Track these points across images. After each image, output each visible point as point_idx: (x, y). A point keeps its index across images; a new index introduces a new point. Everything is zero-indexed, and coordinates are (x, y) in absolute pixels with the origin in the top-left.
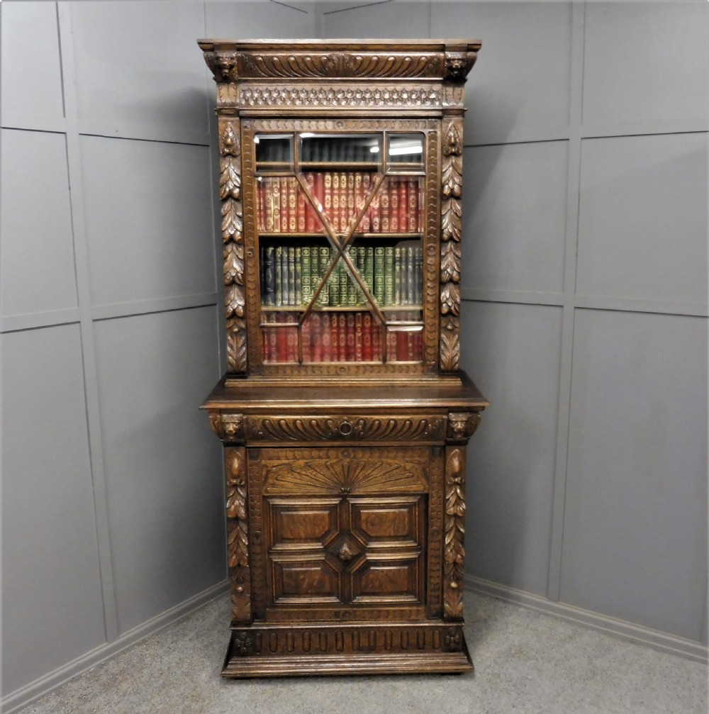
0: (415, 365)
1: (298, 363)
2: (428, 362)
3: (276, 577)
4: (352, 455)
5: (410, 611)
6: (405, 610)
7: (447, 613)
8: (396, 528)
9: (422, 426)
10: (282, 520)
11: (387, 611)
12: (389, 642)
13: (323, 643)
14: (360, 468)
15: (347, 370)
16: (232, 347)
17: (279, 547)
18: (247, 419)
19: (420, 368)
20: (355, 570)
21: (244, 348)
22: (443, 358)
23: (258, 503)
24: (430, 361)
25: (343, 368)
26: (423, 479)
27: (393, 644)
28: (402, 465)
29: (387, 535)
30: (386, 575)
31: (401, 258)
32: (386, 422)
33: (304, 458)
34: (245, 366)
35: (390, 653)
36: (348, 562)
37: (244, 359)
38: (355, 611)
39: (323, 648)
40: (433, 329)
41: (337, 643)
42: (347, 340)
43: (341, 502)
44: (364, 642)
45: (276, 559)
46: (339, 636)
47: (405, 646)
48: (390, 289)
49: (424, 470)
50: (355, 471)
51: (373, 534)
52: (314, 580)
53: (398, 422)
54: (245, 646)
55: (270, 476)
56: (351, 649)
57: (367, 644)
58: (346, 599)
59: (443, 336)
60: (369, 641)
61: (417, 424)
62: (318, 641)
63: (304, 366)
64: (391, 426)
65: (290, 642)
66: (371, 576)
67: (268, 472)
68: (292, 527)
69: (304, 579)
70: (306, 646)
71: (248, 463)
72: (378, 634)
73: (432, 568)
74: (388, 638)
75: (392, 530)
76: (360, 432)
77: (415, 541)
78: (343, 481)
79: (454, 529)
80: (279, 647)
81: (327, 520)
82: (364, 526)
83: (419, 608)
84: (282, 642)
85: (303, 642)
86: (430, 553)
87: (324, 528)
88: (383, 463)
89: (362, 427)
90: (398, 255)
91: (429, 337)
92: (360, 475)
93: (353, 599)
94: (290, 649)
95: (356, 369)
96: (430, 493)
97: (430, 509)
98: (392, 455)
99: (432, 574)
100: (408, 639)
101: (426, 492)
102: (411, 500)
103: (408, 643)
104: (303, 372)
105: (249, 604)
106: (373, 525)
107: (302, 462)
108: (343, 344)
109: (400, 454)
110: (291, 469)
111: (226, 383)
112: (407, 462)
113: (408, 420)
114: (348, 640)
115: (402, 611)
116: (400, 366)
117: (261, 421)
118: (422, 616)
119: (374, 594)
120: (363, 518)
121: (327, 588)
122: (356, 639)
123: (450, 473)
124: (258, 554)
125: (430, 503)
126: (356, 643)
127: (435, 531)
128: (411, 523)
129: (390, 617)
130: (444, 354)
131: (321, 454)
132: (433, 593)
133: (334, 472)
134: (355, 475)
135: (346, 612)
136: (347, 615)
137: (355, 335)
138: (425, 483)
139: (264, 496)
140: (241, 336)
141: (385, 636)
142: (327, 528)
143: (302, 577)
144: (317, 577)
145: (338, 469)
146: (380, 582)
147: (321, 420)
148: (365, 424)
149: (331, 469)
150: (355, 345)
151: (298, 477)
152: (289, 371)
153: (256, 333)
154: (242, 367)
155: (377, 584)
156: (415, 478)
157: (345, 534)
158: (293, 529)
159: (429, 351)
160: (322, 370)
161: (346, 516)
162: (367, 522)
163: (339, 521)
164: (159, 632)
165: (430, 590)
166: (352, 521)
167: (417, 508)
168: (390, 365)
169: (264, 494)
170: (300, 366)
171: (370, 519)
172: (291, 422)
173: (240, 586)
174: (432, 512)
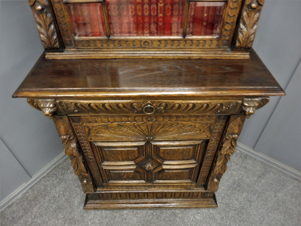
0: (211, 40)
1: (106, 38)
2: (223, 37)
3: (106, 174)
4: (155, 120)
5: (187, 185)
6: (184, 185)
8: (183, 156)
9: (217, 107)
10: (106, 153)
12: (173, 196)
13: (137, 196)
14: (160, 127)
15: (151, 44)
16: (40, 25)
17: (106, 163)
18: (60, 103)
19: (215, 42)
20: (155, 172)
21: (52, 27)
22: (240, 35)
23: (86, 145)
24: (225, 36)
25: (146, 42)
26: (208, 132)
27: (176, 196)
28: (193, 125)
30: (175, 174)
32: (186, 105)
34: (57, 43)
37: (55, 37)
38: (154, 185)
40: (235, 6)
41: (144, 196)
42: (150, 10)
43: (146, 144)
45: (104, 168)
46: (146, 194)
49: (210, 127)
50: (157, 129)
51: (167, 158)
52: (130, 176)
55: (91, 131)
58: (149, 181)
59: (245, 14)
61: (212, 106)
62: (134, 195)
63: (111, 40)
64: (189, 108)
65: (119, 196)
66: (165, 174)
67: (89, 130)
68: (113, 156)
69: (124, 175)
71: (73, 125)
73: (203, 171)
75: (181, 156)
77: (195, 160)
78: (147, 133)
79: (223, 159)
80: (113, 197)
81: (137, 152)
82: (162, 155)
83: (192, 184)
85: (126, 196)
86: (203, 164)
87: (135, 156)
88: (178, 124)
89: (164, 108)
91: (230, 14)
92: (160, 131)
93: (154, 181)
94: (119, 198)
95: (159, 43)
96: (210, 139)
97: (208, 146)
98: (186, 119)
99: (203, 173)
101: (208, 138)
102: (197, 142)
103: (184, 196)
104: (112, 46)
105: (92, 186)
106: (168, 154)
107: (115, 124)
108: (146, 14)
109: (193, 119)
110: (107, 127)
111: (46, 56)
112: (197, 123)
114: (151, 195)
115: (182, 185)
116: (198, 40)
117: (73, 104)
118: (193, 187)
119: (166, 179)
120: (161, 151)
121: (138, 178)
122: (155, 195)
123: (230, 132)
125: (209, 143)
127: (210, 156)
128: (194, 153)
130: (242, 32)
131: (129, 119)
132: (201, 179)
133: (140, 129)
134: (157, 131)
135: (150, 186)
137: (157, 5)
138: (208, 134)
140: (46, 13)
143: (122, 174)
144: (132, 174)
145: (143, 128)
146: (170, 176)
147: (127, 103)
148: (166, 105)
149: (138, 128)
150: (157, 14)
152: (99, 45)
153: (62, 9)
154: (55, 43)
155: (169, 176)
156: (202, 131)
157: (148, 158)
158: (114, 156)
159: (226, 27)
160: (128, 43)
161: (150, 150)
162: (164, 153)
163: (144, 153)
164: (55, 167)
165: (200, 178)
166: (154, 152)
167: (200, 147)
168: (189, 39)
169: (90, 141)
170: (108, 40)
171: (166, 152)
172: (101, 105)
173: (85, 180)
174: (210, 148)
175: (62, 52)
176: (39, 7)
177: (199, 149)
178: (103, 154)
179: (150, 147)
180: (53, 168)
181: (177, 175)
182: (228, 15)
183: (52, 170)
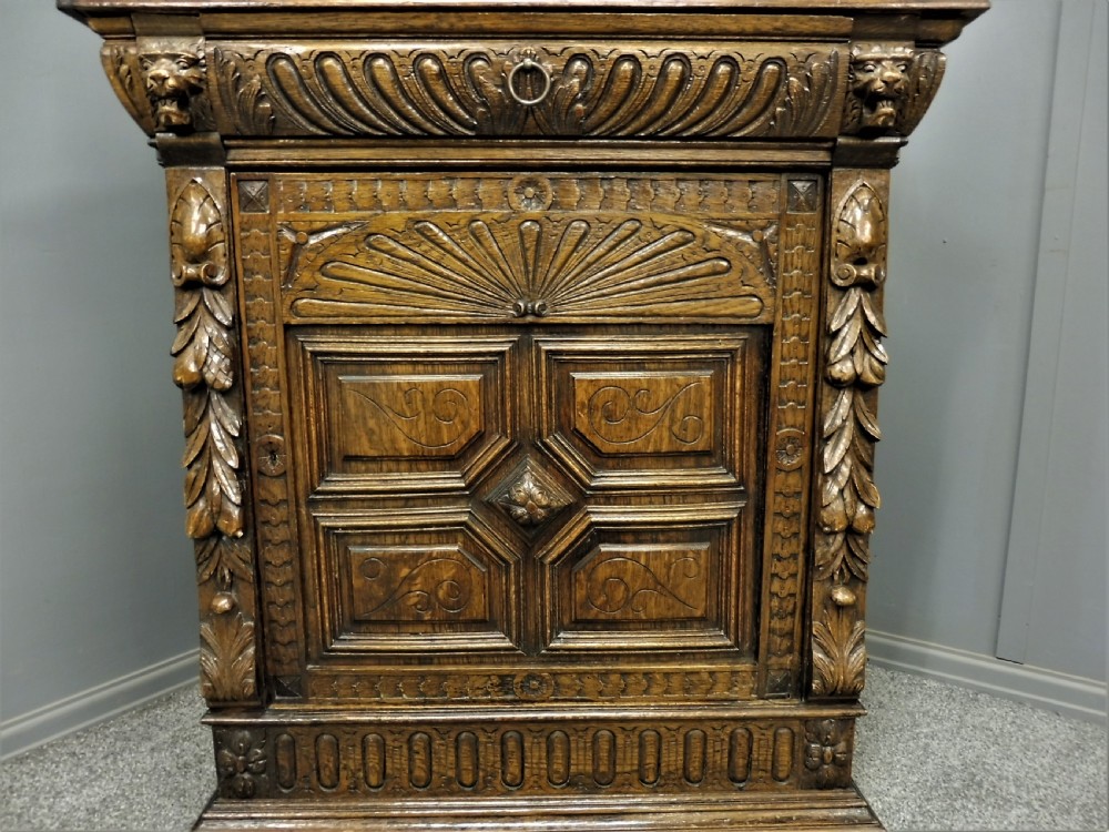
3: (329, 571)
4: (550, 197)
5: (712, 673)
6: (697, 673)
7: (822, 677)
8: (676, 428)
9: (766, 83)
10: (343, 401)
11: (646, 674)
13: (466, 763)
14: (572, 240)
17: (339, 483)
18: (217, 54)
20: (554, 555)
23: (269, 347)
26: (758, 280)
27: (664, 770)
28: (698, 232)
29: (650, 449)
30: (646, 567)
32: (657, 66)
33: (404, 205)
35: (655, 792)
36: (534, 530)
38: (554, 674)
39: (468, 779)
41: (504, 762)
43: (516, 346)
44: (582, 763)
45: (330, 518)
46: (511, 745)
47: (695, 774)
49: (762, 249)
50: (558, 249)
51: (608, 447)
52: (440, 583)
53: (695, 63)
54: (247, 770)
55: (301, 259)
56: (544, 782)
57: (589, 769)
58: (530, 642)
60: (596, 760)
61: (753, 72)
62: (452, 759)
64: (671, 83)
65: (373, 760)
66: (603, 572)
68: (372, 423)
69: (410, 579)
70: (420, 773)
71: (237, 220)
72: (620, 740)
73: (778, 550)
74: (651, 749)
75: (666, 434)
76: (575, 101)
77: (731, 470)
78: (520, 278)
79: (850, 425)
80: (343, 774)
81: (475, 400)
82: (582, 422)
83: (738, 667)
84: (352, 760)
85: (411, 759)
86: (773, 503)
87: (465, 424)
89: (583, 84)
92: (573, 261)
93: (551, 640)
94: (373, 780)
96: (778, 325)
97: (775, 374)
99: (778, 568)
100: (704, 753)
101: (763, 318)
102: (724, 342)
103: (704, 764)
105: (251, 651)
106: (609, 417)
107: (397, 218)
109: (691, 195)
110: (366, 240)
112: (713, 222)
113: (726, 59)
114: (536, 755)
115: (688, 673)
117: (262, 58)
118: (741, 690)
119: (612, 625)
120: (581, 396)
121: (478, 607)
122: (559, 753)
123: (844, 251)
124: (277, 505)
125: (776, 356)
126: (559, 766)
127: (790, 439)
128: (720, 415)
129: (655, 689)
131: (456, 190)
132: (776, 624)
133: (495, 252)
134: (558, 263)
135: (531, 676)
136: (534, 683)
138: (764, 290)
139: (288, 327)
141: (641, 746)
142: (474, 427)
143: (405, 572)
144: (447, 574)
145: (507, 241)
146: (627, 589)
148: (589, 76)
149: (487, 243)
151: (388, 266)
155: (620, 594)
156: (734, 274)
157: (526, 446)
158: (376, 429)
161: (531, 392)
162: (591, 408)
163: (508, 406)
164: (86, 730)
165: (767, 614)
166: (549, 407)
167: (739, 368)
169: (286, 320)
171: (599, 401)
172: (359, 63)
173: (223, 596)
174: (783, 381)
177: (738, 384)
178: (328, 419)
179: (530, 373)
180: (74, 733)
181: (657, 582)
183: (66, 737)
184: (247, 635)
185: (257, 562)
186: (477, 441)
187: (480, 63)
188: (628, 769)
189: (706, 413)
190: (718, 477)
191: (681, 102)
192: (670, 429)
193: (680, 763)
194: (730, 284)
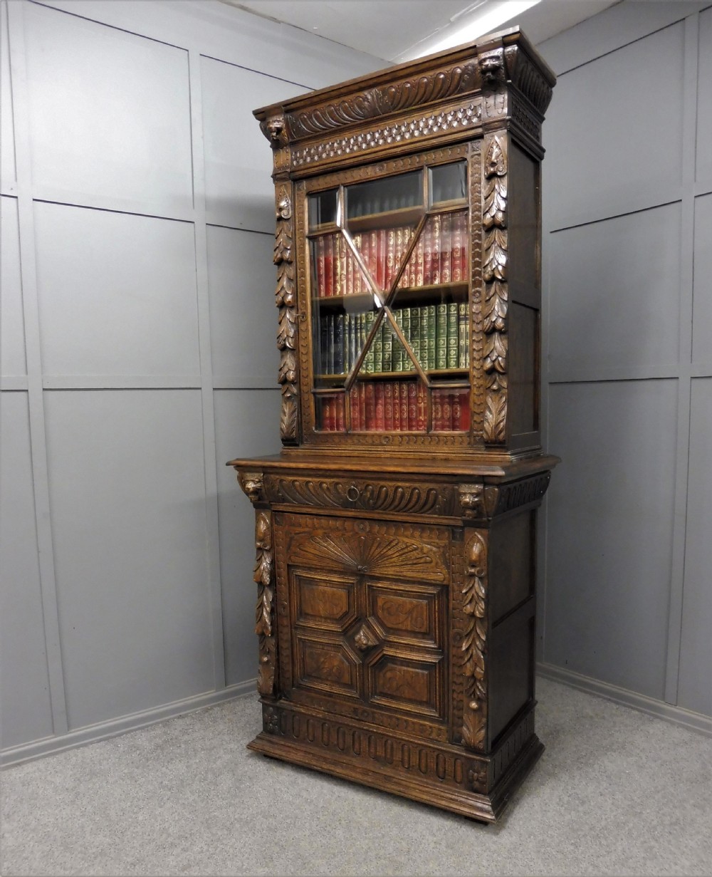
0: (460, 436)
1: (345, 431)
2: (475, 433)
4: (368, 530)
5: (431, 727)
6: (425, 725)
7: (465, 739)
8: (413, 622)
9: (431, 497)
10: (305, 594)
11: (406, 721)
12: (406, 758)
13: (341, 741)
14: (376, 545)
15: (391, 440)
16: (285, 413)
17: (303, 623)
18: (267, 478)
19: (466, 440)
20: (372, 664)
21: (296, 414)
22: (486, 425)
23: (283, 571)
24: (477, 431)
25: (387, 437)
26: (443, 567)
27: (411, 763)
28: (420, 546)
29: (404, 628)
30: (404, 677)
31: (466, 315)
32: (394, 490)
33: (322, 528)
34: (294, 433)
35: (408, 773)
36: (366, 652)
37: (294, 425)
38: (373, 713)
39: (342, 747)
40: (480, 391)
41: (354, 745)
43: (358, 582)
44: (381, 752)
45: (301, 635)
46: (356, 737)
47: (424, 770)
48: (453, 353)
49: (444, 555)
50: (370, 549)
51: (390, 626)
52: (333, 667)
55: (293, 543)
56: (367, 755)
57: (384, 755)
58: (364, 697)
59: (488, 399)
60: (386, 752)
61: (426, 493)
62: (336, 737)
63: (350, 434)
64: (399, 495)
65: (311, 730)
66: (389, 675)
67: (292, 539)
68: (312, 603)
69: (324, 663)
70: (326, 740)
71: (274, 528)
72: (395, 746)
73: (455, 680)
74: (406, 753)
75: (409, 623)
76: (369, 500)
77: (435, 642)
78: (359, 557)
79: (473, 633)
80: (301, 733)
81: (345, 601)
82: (380, 613)
83: (441, 727)
84: (304, 728)
85: (323, 733)
86: (453, 660)
87: (342, 609)
88: (399, 541)
89: (371, 494)
90: (463, 313)
91: (476, 401)
92: (376, 553)
93: (372, 698)
94: (310, 738)
95: (401, 439)
96: (451, 586)
97: (451, 606)
98: (409, 533)
99: (455, 687)
100: (427, 761)
101: (445, 583)
102: (430, 590)
103: (427, 766)
104: (349, 441)
105: (273, 678)
106: (389, 613)
107: (321, 532)
109: (417, 534)
110: (311, 538)
112: (425, 543)
113: (416, 488)
114: (365, 744)
115: (421, 725)
116: (446, 436)
117: (279, 480)
118: (443, 738)
119: (393, 697)
120: (380, 604)
121: (346, 678)
122: (373, 745)
123: (467, 561)
124: (284, 627)
125: (451, 597)
126: (373, 751)
127: (458, 633)
128: (430, 618)
129: (409, 728)
130: (487, 420)
131: (338, 524)
133: (350, 547)
134: (371, 553)
135: (364, 711)
136: (366, 714)
138: (445, 571)
139: (288, 565)
140: (293, 401)
141: (403, 751)
142: (345, 610)
144: (337, 663)
145: (354, 543)
146: (397, 684)
147: (330, 484)
148: (373, 491)
149: (348, 543)
151: (318, 547)
152: (337, 441)
153: (308, 399)
154: (292, 433)
155: (395, 685)
156: (433, 564)
157: (362, 619)
158: (314, 605)
159: (475, 418)
160: (367, 439)
162: (383, 609)
165: (452, 708)
166: (369, 606)
167: (437, 601)
168: (434, 435)
169: (288, 562)
170: (347, 434)
171: (386, 607)
172: (304, 484)
173: (266, 656)
174: (453, 609)
175: (297, 445)
176: (289, 395)
177: (437, 608)
179: (363, 593)
181: (408, 683)
182: (475, 403)
184: (273, 673)
185: (278, 646)
186: (346, 614)
187: (340, 486)
188: (398, 759)
189: (425, 618)
190: (431, 644)
191: (404, 502)
192: (411, 621)
193: (417, 762)
194: (432, 567)
